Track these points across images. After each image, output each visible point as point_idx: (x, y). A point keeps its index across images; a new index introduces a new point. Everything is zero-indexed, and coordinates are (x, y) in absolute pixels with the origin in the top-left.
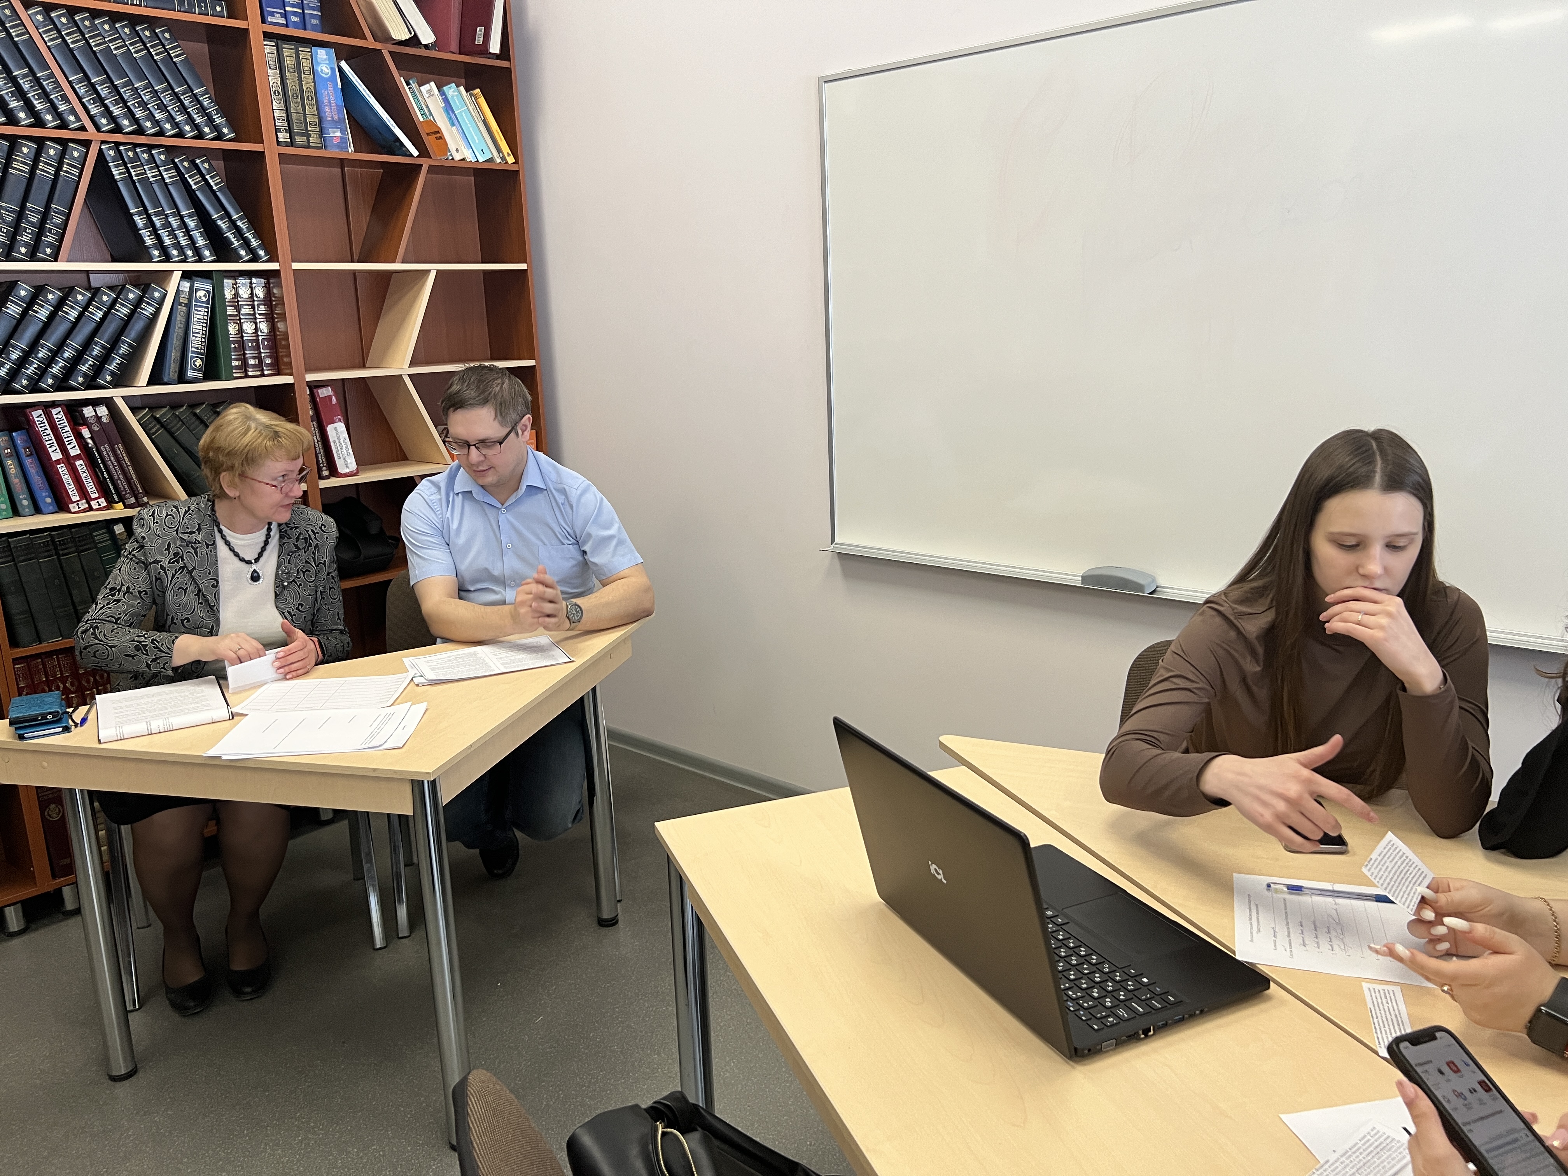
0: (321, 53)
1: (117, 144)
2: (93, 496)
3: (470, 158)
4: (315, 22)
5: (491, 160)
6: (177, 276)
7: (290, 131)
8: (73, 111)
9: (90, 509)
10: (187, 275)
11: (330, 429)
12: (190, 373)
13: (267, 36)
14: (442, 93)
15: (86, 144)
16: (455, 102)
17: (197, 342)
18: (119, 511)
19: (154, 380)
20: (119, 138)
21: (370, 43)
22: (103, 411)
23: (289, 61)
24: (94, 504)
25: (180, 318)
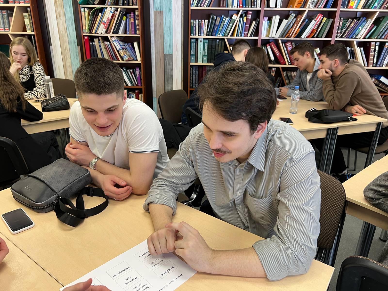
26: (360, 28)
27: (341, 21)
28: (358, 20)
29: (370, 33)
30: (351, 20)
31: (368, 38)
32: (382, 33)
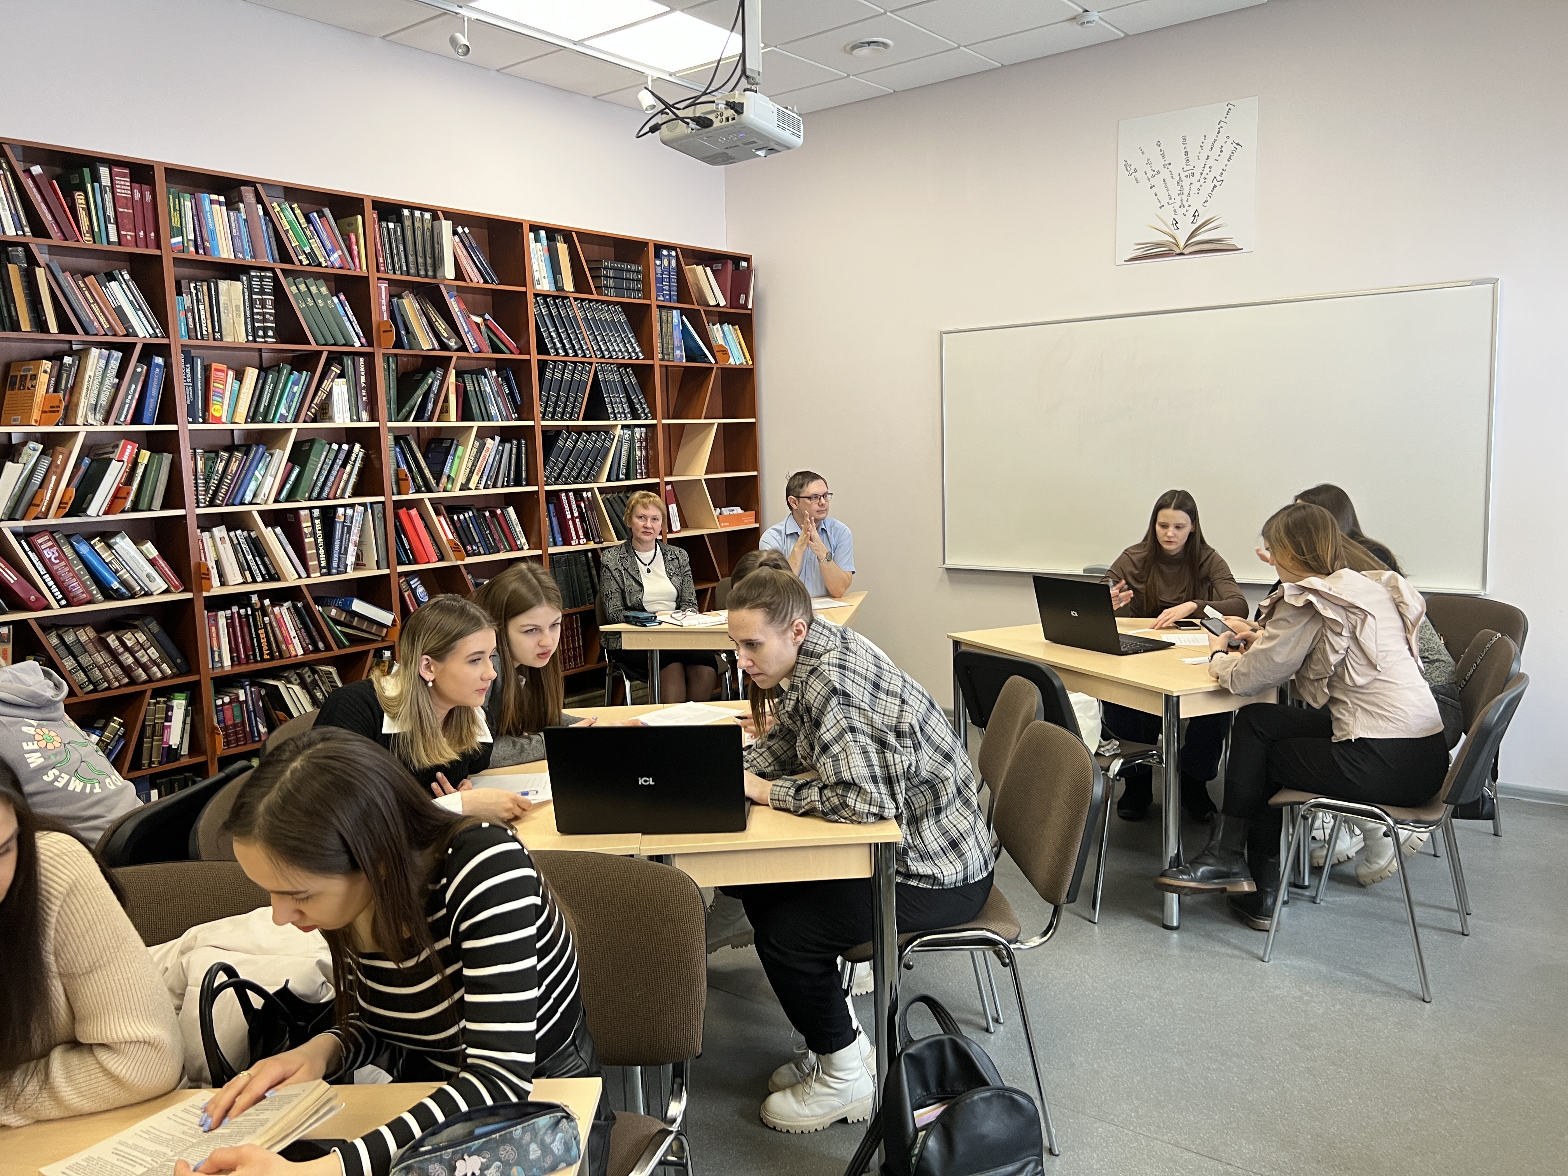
0: (675, 312)
1: (602, 363)
2: (582, 537)
3: (733, 363)
4: (675, 298)
5: (741, 364)
6: (620, 427)
7: (663, 353)
8: (588, 349)
9: (579, 544)
10: (623, 427)
11: (670, 507)
12: (621, 476)
13: (658, 306)
14: (722, 329)
15: (591, 364)
16: (727, 333)
17: (624, 460)
18: (591, 545)
19: (608, 480)
20: (603, 360)
21: (696, 307)
22: (589, 494)
23: (664, 318)
24: (581, 541)
25: (619, 448)
26: (257, 473)
27: (199, 458)
28: (247, 454)
29: (288, 486)
30: (226, 455)
31: (288, 499)
32: (320, 484)
